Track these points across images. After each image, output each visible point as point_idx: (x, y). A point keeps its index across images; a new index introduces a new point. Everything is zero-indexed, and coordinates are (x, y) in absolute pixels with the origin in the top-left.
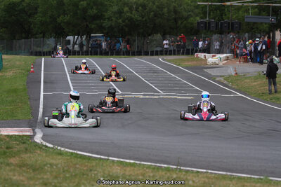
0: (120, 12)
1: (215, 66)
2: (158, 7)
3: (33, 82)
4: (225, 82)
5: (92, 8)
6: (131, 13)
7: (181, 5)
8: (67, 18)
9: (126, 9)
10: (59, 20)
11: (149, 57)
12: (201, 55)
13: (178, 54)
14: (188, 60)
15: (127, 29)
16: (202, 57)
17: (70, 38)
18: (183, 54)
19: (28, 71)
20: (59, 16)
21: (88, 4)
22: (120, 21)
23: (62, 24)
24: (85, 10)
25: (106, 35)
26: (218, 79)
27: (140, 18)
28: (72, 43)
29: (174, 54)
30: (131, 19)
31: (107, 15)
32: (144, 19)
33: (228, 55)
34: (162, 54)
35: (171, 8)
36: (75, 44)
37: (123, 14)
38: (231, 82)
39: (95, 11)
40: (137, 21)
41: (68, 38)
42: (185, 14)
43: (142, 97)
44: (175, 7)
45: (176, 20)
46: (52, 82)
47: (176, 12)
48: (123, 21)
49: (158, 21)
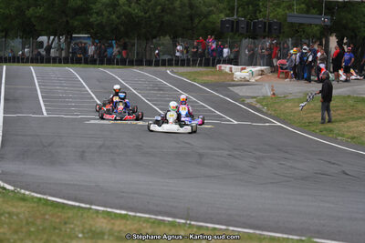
1: (245, 83)
4: (258, 106)
6: (130, 7)
8: (40, 10)
10: (30, 12)
11: (153, 68)
12: (226, 68)
13: (194, 65)
14: (207, 74)
15: (122, 29)
16: (227, 70)
17: (43, 39)
18: (200, 65)
20: (29, 7)
22: (114, 17)
23: (33, 20)
25: (94, 37)
26: (248, 101)
27: (142, 14)
29: (188, 65)
30: (129, 15)
31: (96, 7)
32: (147, 15)
33: (263, 68)
34: (170, 65)
37: (118, 8)
38: (267, 105)
39: (79, 2)
40: (138, 17)
41: (40, 38)
42: (204, 9)
45: (191, 18)
46: (16, 100)
47: (191, 6)
48: (118, 18)
49: (167, 18)
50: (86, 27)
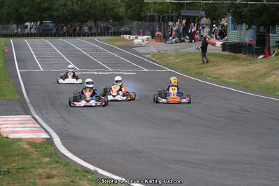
0: (65, 5)
3: (9, 60)
4: (153, 59)
5: (44, 2)
6: (73, 6)
9: (69, 3)
10: (21, 11)
11: (86, 38)
12: (127, 37)
13: (108, 35)
14: (118, 41)
15: (70, 18)
16: (128, 38)
17: (28, 24)
19: (4, 51)
20: (20, 8)
22: (65, 11)
24: (39, 4)
25: (54, 22)
26: (147, 56)
30: (73, 11)
31: (55, 7)
32: (82, 10)
33: (148, 37)
34: (95, 35)
36: (31, 28)
37: (67, 7)
38: (158, 59)
39: (47, 5)
40: (78, 11)
41: (26, 24)
42: (111, 6)
43: (96, 73)
47: (105, 5)
48: (67, 12)
49: (92, 11)
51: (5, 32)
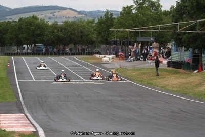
0: (53, 32)
1: (107, 62)
2: (72, 30)
3: (10, 73)
5: (37, 30)
6: (58, 33)
7: (84, 29)
8: (24, 35)
9: (56, 31)
10: (20, 36)
11: (68, 57)
12: (98, 56)
13: (84, 55)
14: (91, 59)
15: (56, 42)
17: (25, 46)
18: (86, 55)
19: (7, 66)
20: (20, 34)
21: (35, 28)
22: (52, 37)
24: (33, 31)
25: (44, 45)
28: (26, 48)
29: (82, 55)
30: (58, 36)
31: (45, 33)
32: (65, 36)
33: (113, 56)
34: (75, 55)
35: (80, 30)
36: (28, 49)
37: (54, 34)
39: (39, 32)
40: (62, 37)
41: (24, 46)
42: (87, 33)
44: (81, 30)
45: (82, 37)
47: (82, 32)
48: (54, 37)
49: (72, 37)
50: (42, 41)
51: (9, 52)
